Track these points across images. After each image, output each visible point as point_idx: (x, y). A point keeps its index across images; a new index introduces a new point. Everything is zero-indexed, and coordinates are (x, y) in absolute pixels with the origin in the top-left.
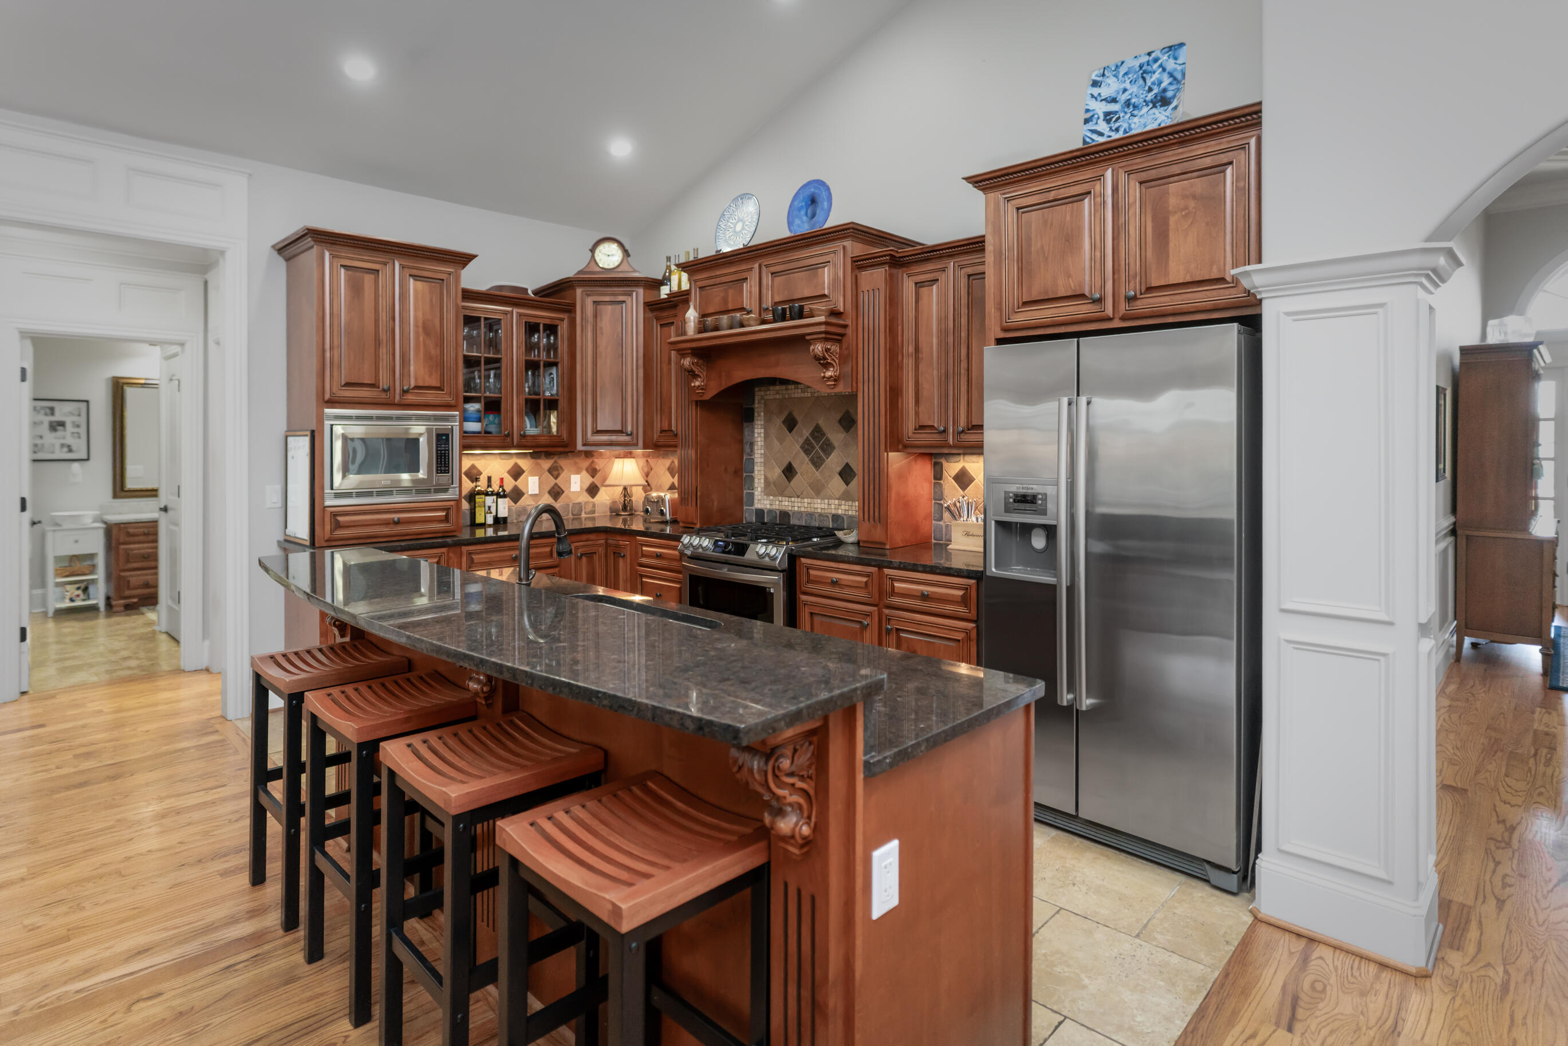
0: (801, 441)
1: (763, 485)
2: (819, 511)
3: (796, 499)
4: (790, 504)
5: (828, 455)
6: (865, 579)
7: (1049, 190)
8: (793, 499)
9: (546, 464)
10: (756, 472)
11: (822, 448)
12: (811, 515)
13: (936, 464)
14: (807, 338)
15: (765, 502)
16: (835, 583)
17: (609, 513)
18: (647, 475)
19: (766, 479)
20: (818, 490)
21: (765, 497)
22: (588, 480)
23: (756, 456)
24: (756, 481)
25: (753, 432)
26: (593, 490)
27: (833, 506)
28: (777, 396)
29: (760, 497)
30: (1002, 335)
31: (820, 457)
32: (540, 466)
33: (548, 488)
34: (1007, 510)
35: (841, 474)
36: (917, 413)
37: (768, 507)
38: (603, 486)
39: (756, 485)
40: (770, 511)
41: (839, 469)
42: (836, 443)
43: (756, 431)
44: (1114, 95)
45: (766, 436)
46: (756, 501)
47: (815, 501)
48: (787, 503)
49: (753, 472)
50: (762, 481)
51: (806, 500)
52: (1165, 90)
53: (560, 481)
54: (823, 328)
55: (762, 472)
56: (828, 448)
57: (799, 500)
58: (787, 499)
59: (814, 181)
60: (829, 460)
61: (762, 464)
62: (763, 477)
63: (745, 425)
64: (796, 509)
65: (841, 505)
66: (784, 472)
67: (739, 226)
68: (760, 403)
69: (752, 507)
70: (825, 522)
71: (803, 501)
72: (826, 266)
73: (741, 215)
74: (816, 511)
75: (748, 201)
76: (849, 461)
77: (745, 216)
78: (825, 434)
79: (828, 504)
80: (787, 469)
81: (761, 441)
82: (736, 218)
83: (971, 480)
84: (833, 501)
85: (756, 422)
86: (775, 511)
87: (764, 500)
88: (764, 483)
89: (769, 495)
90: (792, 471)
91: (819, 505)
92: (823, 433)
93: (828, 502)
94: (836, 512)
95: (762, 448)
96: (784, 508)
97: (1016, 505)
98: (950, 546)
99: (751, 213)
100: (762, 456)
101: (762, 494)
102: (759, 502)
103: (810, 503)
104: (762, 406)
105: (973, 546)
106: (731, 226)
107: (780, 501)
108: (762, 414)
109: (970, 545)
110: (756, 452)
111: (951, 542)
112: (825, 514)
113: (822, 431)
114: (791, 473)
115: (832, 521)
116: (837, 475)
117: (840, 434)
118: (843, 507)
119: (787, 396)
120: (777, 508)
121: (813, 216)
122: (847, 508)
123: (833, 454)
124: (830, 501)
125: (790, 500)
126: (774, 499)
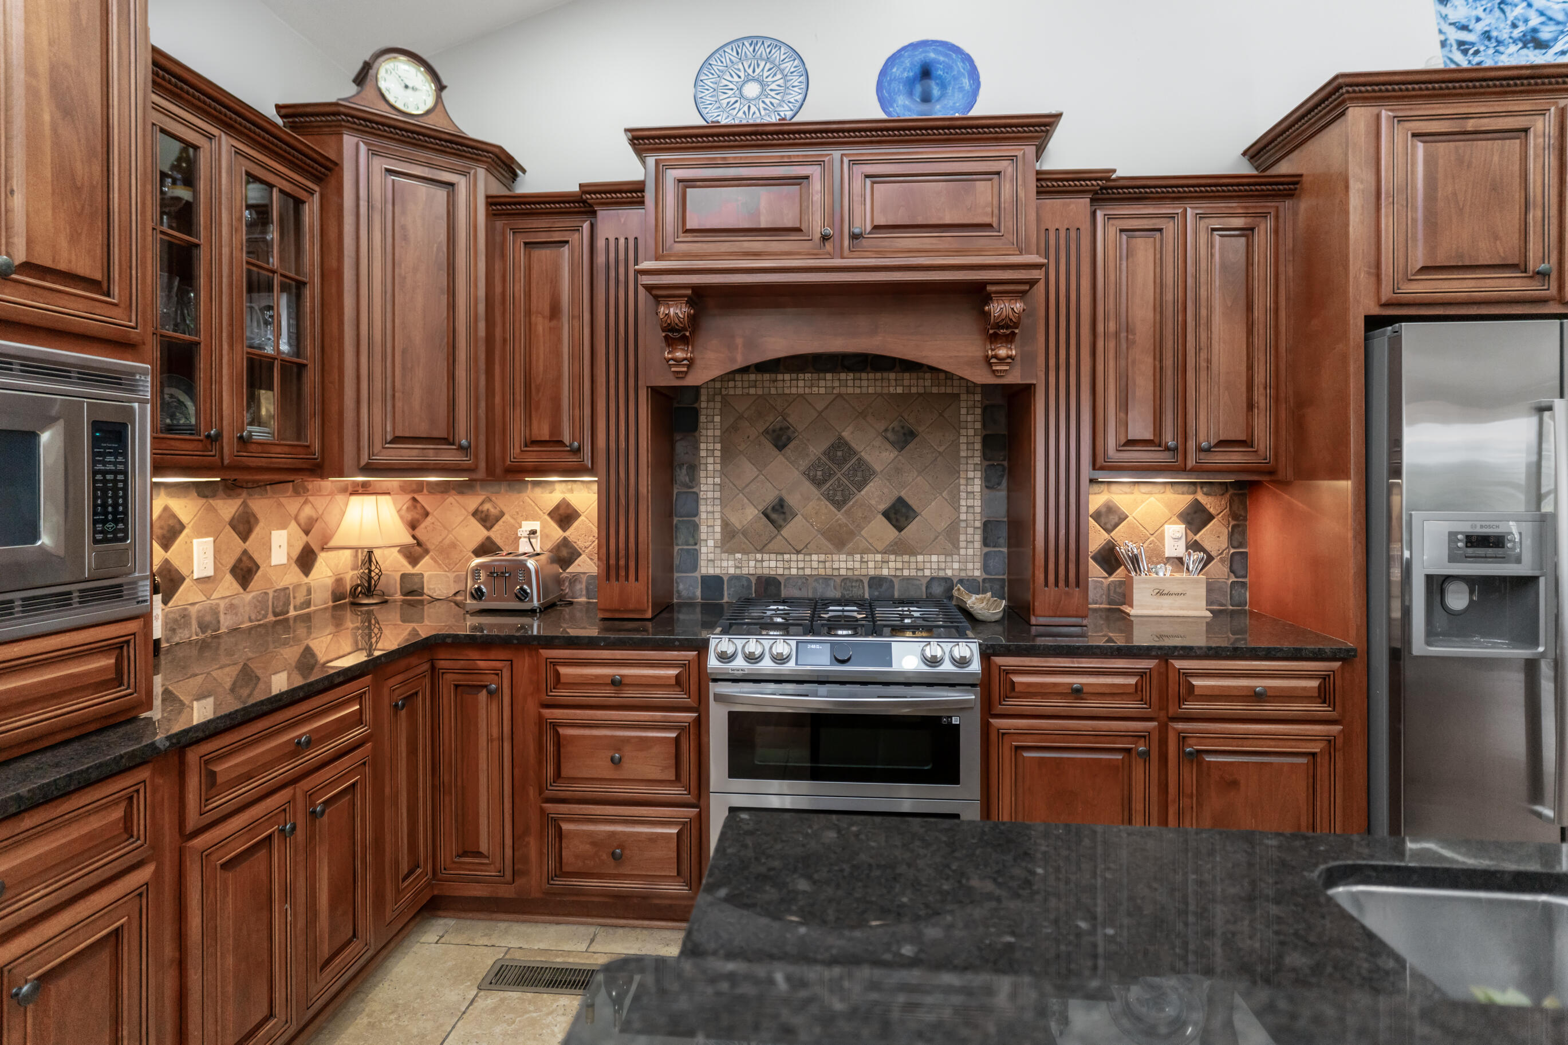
0: (804, 464)
1: (718, 536)
2: (843, 572)
3: (794, 557)
4: (780, 564)
5: (861, 486)
6: (1132, 681)
7: (1467, 116)
8: (787, 557)
9: (228, 508)
10: (703, 516)
11: (848, 474)
12: (826, 579)
15: (725, 564)
16: (1077, 692)
17: (331, 604)
18: (413, 526)
19: (726, 525)
20: (840, 540)
21: (725, 556)
22: (300, 541)
23: (703, 488)
24: (703, 529)
25: (697, 449)
26: (306, 560)
27: (871, 565)
28: (752, 391)
29: (711, 556)
30: (1383, 312)
31: (843, 490)
32: (215, 510)
33: (230, 561)
34: (1452, 558)
35: (886, 514)
37: (732, 571)
38: (323, 549)
39: (703, 536)
40: (734, 578)
41: (883, 507)
42: (878, 468)
43: (703, 446)
44: (1464, 22)
45: (727, 456)
46: (703, 563)
47: (835, 557)
48: (773, 564)
49: (696, 513)
50: (718, 529)
51: (815, 557)
52: (1535, 30)
53: (252, 544)
55: (717, 515)
56: (863, 474)
57: (801, 557)
58: (773, 556)
59: (934, 42)
60: (863, 493)
61: (718, 502)
62: (718, 522)
63: (677, 437)
64: (794, 572)
65: (888, 562)
66: (765, 514)
67: (752, 90)
68: (714, 401)
69: (697, 574)
70: (855, 589)
71: (807, 558)
72: (990, 180)
73: (754, 71)
74: (836, 573)
75: (768, 50)
76: (903, 494)
77: (766, 74)
78: (855, 453)
79: (862, 562)
80: (774, 509)
81: (714, 463)
82: (742, 74)
83: (1123, 518)
84: (871, 556)
85: (704, 432)
86: (747, 578)
87: (721, 560)
88: (722, 533)
89: (731, 552)
90: (784, 513)
91: (844, 564)
92: (851, 452)
93: (862, 558)
94: (878, 572)
95: (717, 474)
96: (766, 572)
97: (1470, 551)
98: (1132, 612)
99: (782, 71)
100: (717, 488)
101: (718, 550)
102: (711, 564)
103: (825, 562)
104: (718, 405)
105: (1171, 609)
106: (731, 86)
107: (757, 561)
108: (717, 419)
109: (1167, 607)
110: (703, 480)
111: (1131, 606)
112: (855, 578)
113: (850, 448)
114: (782, 516)
115: (870, 587)
116: (880, 516)
117: (887, 453)
118: (892, 565)
119: (773, 391)
120: (751, 572)
121: (926, 99)
122: (899, 565)
123: (871, 484)
124: (865, 556)
125: (780, 557)
126: (745, 557)
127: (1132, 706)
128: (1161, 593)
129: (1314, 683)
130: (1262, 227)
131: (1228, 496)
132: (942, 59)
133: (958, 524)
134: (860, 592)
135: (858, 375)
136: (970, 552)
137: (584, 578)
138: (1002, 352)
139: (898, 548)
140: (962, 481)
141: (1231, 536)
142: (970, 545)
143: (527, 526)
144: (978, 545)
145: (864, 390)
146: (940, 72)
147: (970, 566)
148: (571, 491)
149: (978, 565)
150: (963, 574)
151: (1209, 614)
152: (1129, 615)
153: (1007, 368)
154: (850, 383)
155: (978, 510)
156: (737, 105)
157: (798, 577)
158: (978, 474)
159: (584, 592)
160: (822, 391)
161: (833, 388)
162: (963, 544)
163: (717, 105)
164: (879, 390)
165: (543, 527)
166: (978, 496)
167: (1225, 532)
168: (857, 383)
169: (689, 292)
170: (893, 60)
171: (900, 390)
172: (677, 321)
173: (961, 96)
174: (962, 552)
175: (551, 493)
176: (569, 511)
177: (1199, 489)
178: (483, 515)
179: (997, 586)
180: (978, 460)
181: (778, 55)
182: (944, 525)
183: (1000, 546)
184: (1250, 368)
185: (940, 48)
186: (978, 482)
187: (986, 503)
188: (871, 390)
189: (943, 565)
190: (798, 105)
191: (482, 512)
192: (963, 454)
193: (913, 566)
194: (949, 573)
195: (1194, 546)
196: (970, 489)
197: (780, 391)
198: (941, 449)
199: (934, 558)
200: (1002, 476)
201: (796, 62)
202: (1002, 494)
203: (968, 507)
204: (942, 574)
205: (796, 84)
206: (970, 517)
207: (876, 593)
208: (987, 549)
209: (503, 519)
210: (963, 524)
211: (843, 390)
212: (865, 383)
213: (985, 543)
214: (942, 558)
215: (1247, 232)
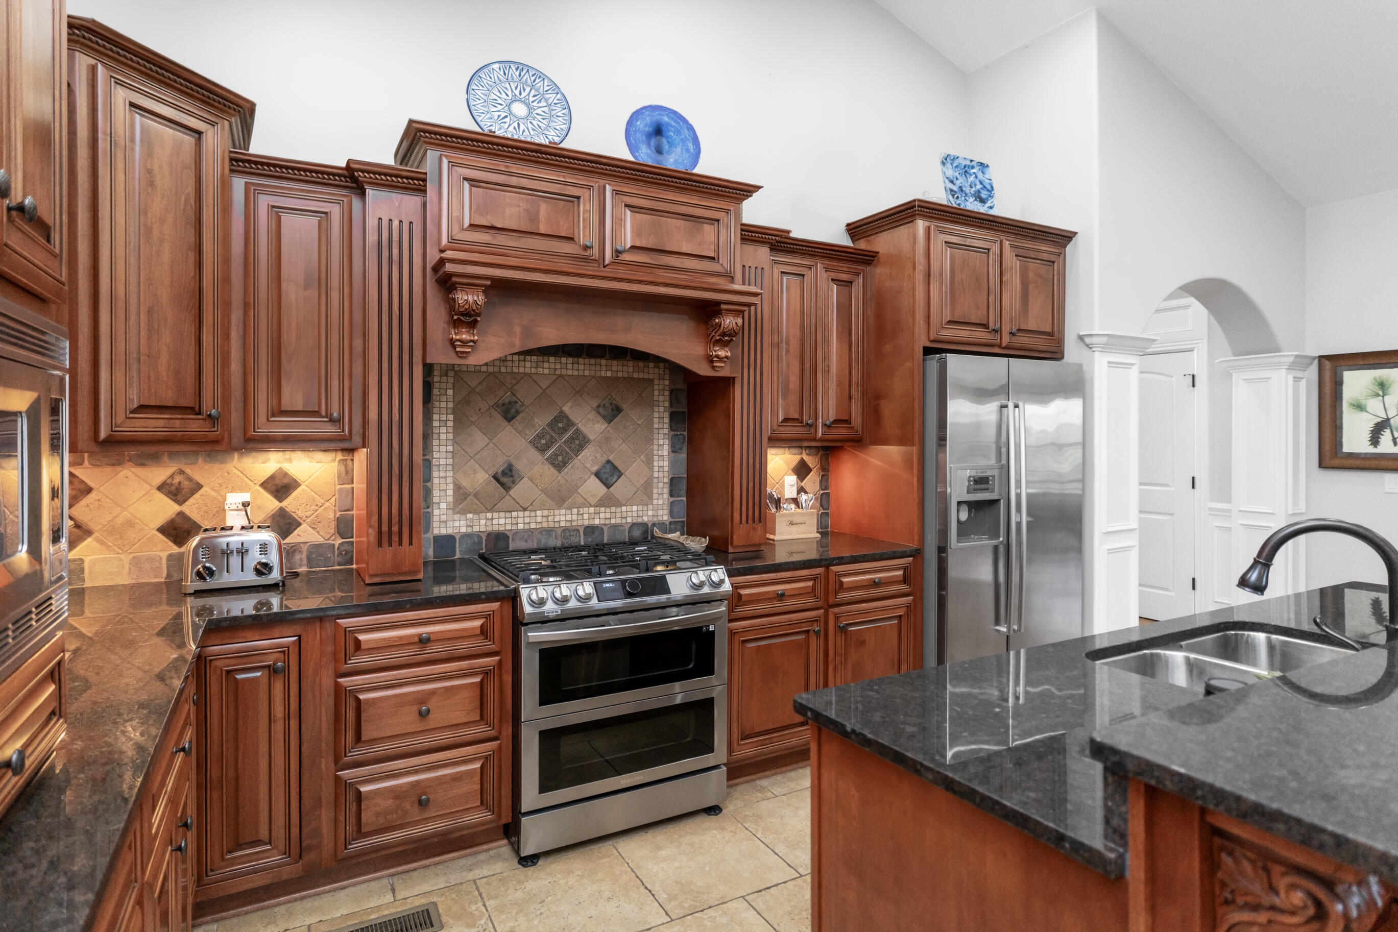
0: (530, 434)
1: (450, 499)
2: (563, 524)
3: (521, 514)
4: (509, 521)
5: (578, 451)
6: (811, 583)
7: (966, 237)
8: (514, 514)
10: (436, 481)
11: (567, 443)
12: (549, 531)
15: (457, 524)
16: (781, 596)
19: (458, 488)
20: (560, 499)
21: (456, 517)
23: (435, 455)
24: (436, 493)
25: (430, 419)
27: (586, 516)
29: (444, 518)
31: (563, 455)
35: (598, 475)
36: (784, 407)
37: (463, 530)
39: (436, 500)
40: (466, 536)
41: (595, 468)
42: (591, 437)
43: (436, 417)
45: (460, 426)
46: (435, 525)
47: (557, 512)
48: (502, 521)
50: (450, 493)
51: (539, 513)
55: (450, 480)
56: (579, 442)
57: (527, 513)
58: (502, 514)
59: (666, 109)
60: (579, 457)
61: (450, 468)
62: (451, 486)
64: (521, 526)
65: (599, 513)
66: (495, 477)
67: (519, 109)
68: (446, 375)
69: (429, 536)
70: (573, 538)
71: (533, 514)
72: (713, 224)
73: (520, 94)
74: (557, 525)
75: (533, 78)
76: (611, 458)
77: (531, 99)
78: (573, 424)
79: (578, 514)
80: (504, 473)
81: (447, 433)
82: (509, 93)
84: (586, 509)
85: (437, 404)
86: (478, 535)
87: (453, 520)
88: (454, 496)
89: (464, 512)
90: (512, 476)
91: (563, 517)
92: (571, 424)
93: (578, 511)
94: (591, 522)
95: (450, 443)
96: (496, 528)
97: (975, 486)
98: (776, 538)
99: (546, 100)
100: (450, 455)
101: (450, 512)
102: (443, 525)
103: (547, 517)
104: (451, 380)
105: (797, 534)
106: (500, 101)
107: (487, 519)
108: (450, 392)
109: (795, 533)
110: (435, 448)
111: (774, 534)
112: (573, 528)
113: (569, 419)
114: (511, 479)
115: (585, 534)
116: (593, 477)
117: (600, 425)
118: (602, 515)
119: (503, 370)
120: (482, 530)
121: (659, 151)
122: (608, 515)
123: (586, 450)
124: (581, 509)
125: (508, 515)
126: (476, 517)
127: (809, 601)
128: (792, 524)
129: (901, 573)
130: (857, 281)
131: (819, 455)
132: (673, 124)
133: (652, 480)
134: (577, 540)
135: (575, 360)
136: (661, 502)
137: (305, 548)
138: (722, 353)
139: (606, 502)
140: (655, 447)
141: (821, 481)
142: (661, 497)
143: (236, 498)
144: (666, 496)
145: (581, 373)
146: (671, 133)
147: (660, 512)
148: (290, 460)
149: (666, 512)
150: (655, 519)
151: (819, 535)
152: (773, 540)
153: (723, 365)
154: (570, 366)
155: (666, 469)
156: (507, 120)
157: (524, 531)
158: (667, 442)
159: (305, 562)
160: (546, 371)
161: (556, 369)
162: (655, 496)
163: (489, 115)
164: (593, 373)
165: (254, 498)
166: (666, 458)
167: (818, 479)
168: (576, 366)
169: (489, 283)
170: (637, 115)
171: (609, 374)
172: (474, 308)
173: (687, 155)
174: (655, 502)
175: (264, 462)
176: (286, 481)
177: (804, 451)
178: (173, 488)
179: (679, 527)
180: (666, 431)
181: (542, 86)
182: (642, 482)
183: (681, 496)
184: (850, 373)
185: (672, 115)
186: (666, 447)
187: (673, 464)
188: (587, 373)
189: (641, 513)
190: (564, 133)
191: (172, 485)
192: (656, 426)
193: (619, 515)
194: (645, 519)
195: (801, 490)
196: (660, 453)
197: (509, 370)
198: (640, 422)
199: (635, 508)
200: (683, 443)
201: (559, 96)
202: (683, 456)
203: (659, 467)
204: (640, 520)
205: (559, 114)
206: (661, 475)
207: (590, 540)
208: (672, 499)
209: (201, 492)
210: (655, 481)
211: (564, 372)
212: (581, 367)
213: (671, 494)
214: (640, 507)
215: (849, 283)
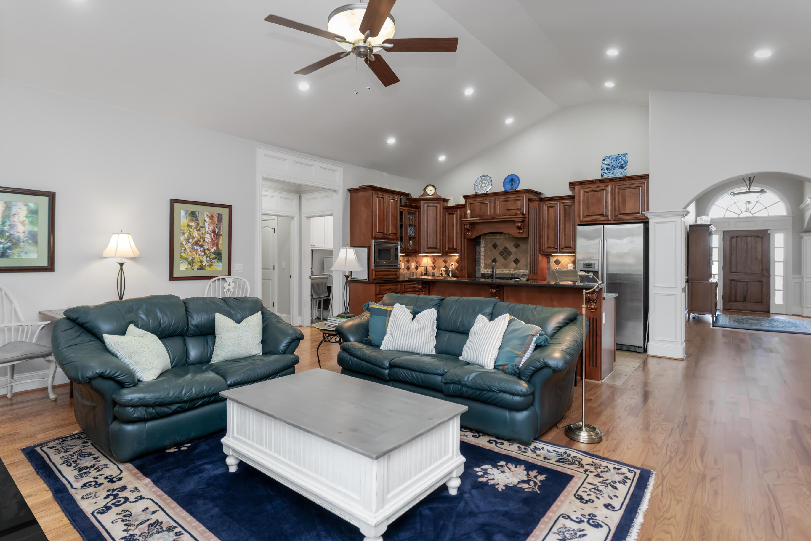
0: (499, 251)
2: (506, 273)
4: (495, 271)
5: (509, 256)
7: (594, 187)
8: (496, 269)
9: (406, 259)
11: (507, 253)
12: (503, 274)
13: (548, 258)
14: (515, 221)
18: (434, 263)
19: (485, 263)
20: (505, 266)
21: (485, 269)
22: (416, 264)
24: (481, 264)
25: (480, 249)
27: (511, 271)
28: (490, 238)
29: (482, 269)
30: (580, 223)
31: (506, 257)
32: (404, 259)
33: (406, 267)
35: (514, 261)
36: (548, 243)
37: (486, 272)
40: (487, 274)
41: (513, 260)
42: (512, 252)
44: (609, 163)
45: (485, 250)
46: (481, 271)
48: (493, 271)
49: (480, 261)
50: (484, 264)
51: (501, 270)
52: (622, 164)
53: (409, 265)
54: (522, 219)
55: (484, 261)
56: (509, 253)
57: (498, 269)
59: (513, 174)
61: (484, 259)
63: (477, 246)
65: (514, 271)
66: (492, 261)
67: (483, 185)
68: (483, 239)
69: (480, 273)
70: (508, 276)
72: (520, 201)
75: (487, 177)
76: (517, 257)
77: (485, 182)
78: (508, 249)
79: (509, 271)
80: (494, 260)
81: (483, 251)
82: (482, 182)
83: (560, 262)
85: (481, 245)
86: (489, 274)
90: (496, 261)
91: (506, 271)
94: (512, 273)
95: (484, 253)
97: (586, 266)
99: (488, 181)
100: (484, 256)
103: (503, 271)
106: (480, 184)
108: (484, 242)
110: (481, 255)
112: (508, 274)
115: (511, 276)
117: (515, 249)
120: (491, 273)
121: (511, 186)
122: (517, 272)
123: (511, 255)
126: (489, 269)
130: (574, 204)
132: (514, 178)
133: (527, 263)
138: (520, 231)
139: (515, 268)
143: (452, 263)
146: (514, 181)
153: (522, 234)
156: (481, 188)
157: (498, 274)
160: (502, 237)
161: (505, 236)
162: (528, 267)
163: (477, 188)
165: (454, 264)
170: (506, 178)
172: (468, 228)
173: (517, 185)
174: (528, 269)
175: (453, 257)
178: (445, 261)
182: (525, 264)
185: (514, 176)
189: (524, 272)
193: (519, 272)
194: (526, 273)
197: (495, 237)
198: (524, 248)
199: (523, 270)
201: (490, 180)
203: (528, 260)
205: (490, 184)
209: (448, 262)
215: (571, 206)
